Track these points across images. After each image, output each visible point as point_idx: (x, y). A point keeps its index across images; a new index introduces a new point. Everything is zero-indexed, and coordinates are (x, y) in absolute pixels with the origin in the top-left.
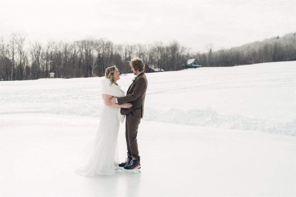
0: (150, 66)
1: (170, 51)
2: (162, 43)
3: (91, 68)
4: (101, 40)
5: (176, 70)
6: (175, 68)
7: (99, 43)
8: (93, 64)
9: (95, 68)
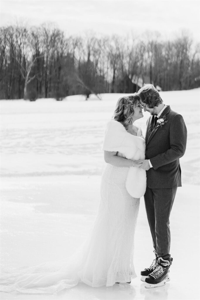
0: (135, 80)
1: (174, 51)
2: (158, 35)
3: (22, 82)
4: (41, 28)
5: (185, 89)
6: (183, 85)
7: (37, 32)
8: (27, 73)
9: (29, 81)
